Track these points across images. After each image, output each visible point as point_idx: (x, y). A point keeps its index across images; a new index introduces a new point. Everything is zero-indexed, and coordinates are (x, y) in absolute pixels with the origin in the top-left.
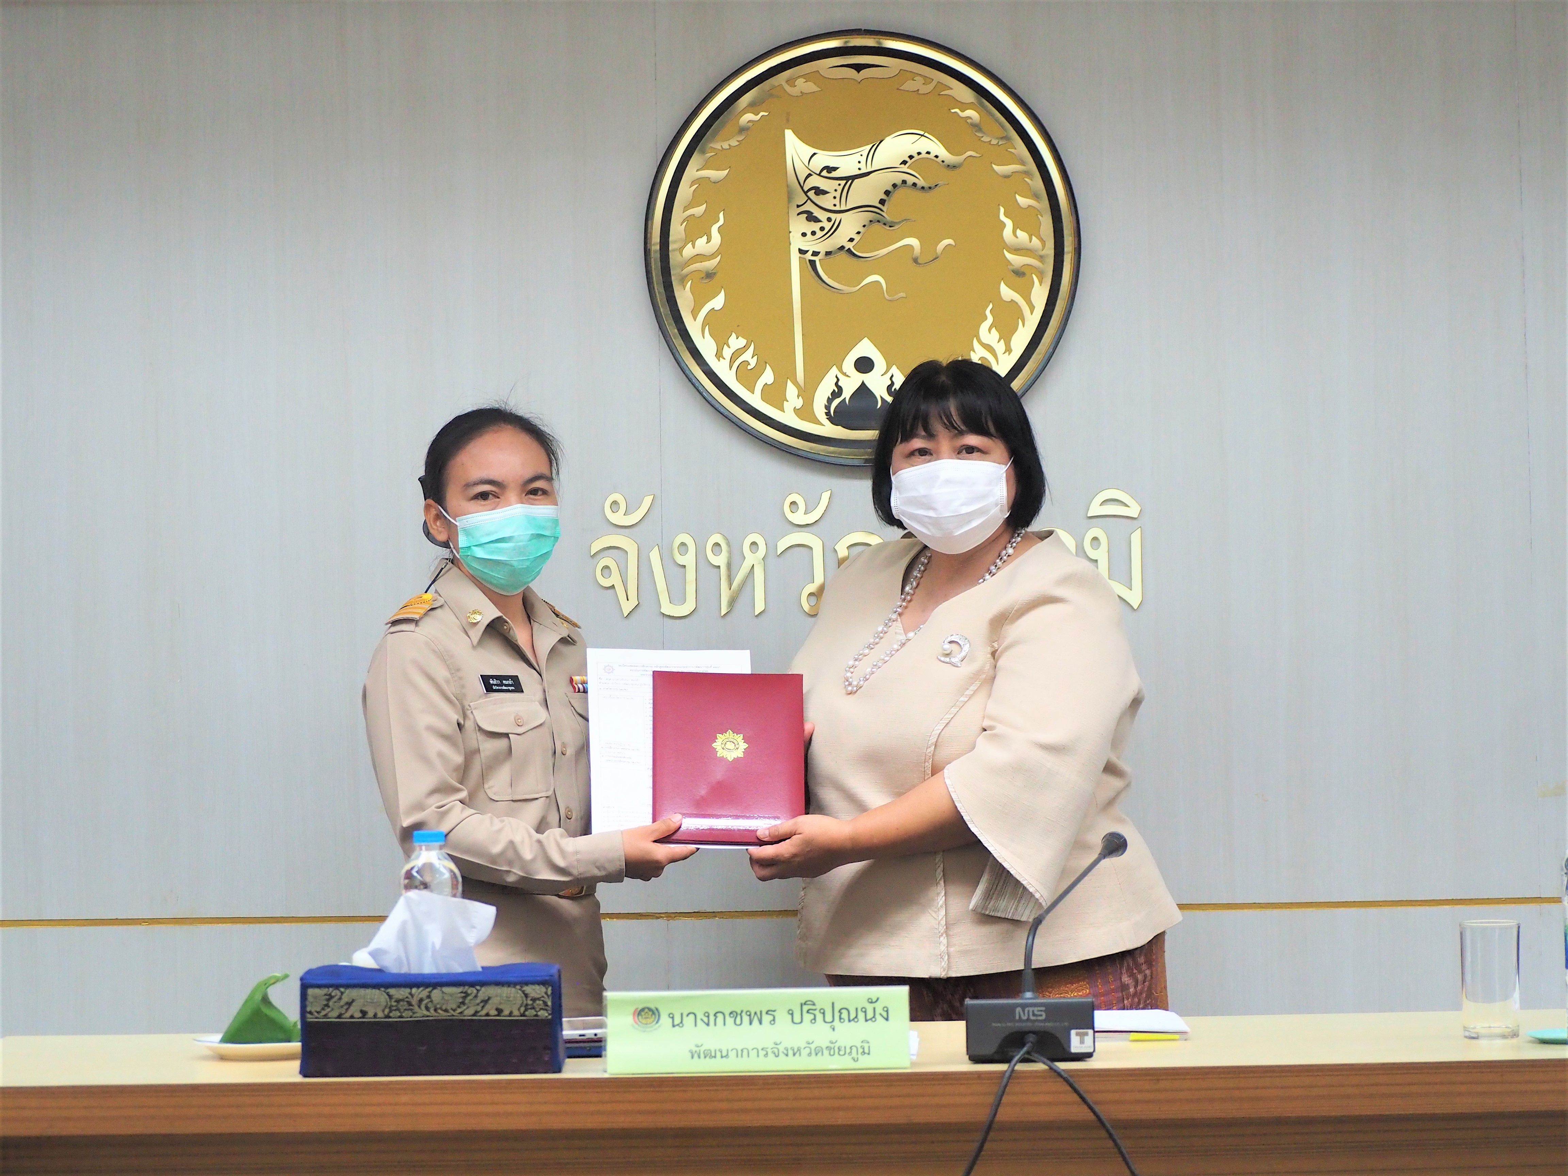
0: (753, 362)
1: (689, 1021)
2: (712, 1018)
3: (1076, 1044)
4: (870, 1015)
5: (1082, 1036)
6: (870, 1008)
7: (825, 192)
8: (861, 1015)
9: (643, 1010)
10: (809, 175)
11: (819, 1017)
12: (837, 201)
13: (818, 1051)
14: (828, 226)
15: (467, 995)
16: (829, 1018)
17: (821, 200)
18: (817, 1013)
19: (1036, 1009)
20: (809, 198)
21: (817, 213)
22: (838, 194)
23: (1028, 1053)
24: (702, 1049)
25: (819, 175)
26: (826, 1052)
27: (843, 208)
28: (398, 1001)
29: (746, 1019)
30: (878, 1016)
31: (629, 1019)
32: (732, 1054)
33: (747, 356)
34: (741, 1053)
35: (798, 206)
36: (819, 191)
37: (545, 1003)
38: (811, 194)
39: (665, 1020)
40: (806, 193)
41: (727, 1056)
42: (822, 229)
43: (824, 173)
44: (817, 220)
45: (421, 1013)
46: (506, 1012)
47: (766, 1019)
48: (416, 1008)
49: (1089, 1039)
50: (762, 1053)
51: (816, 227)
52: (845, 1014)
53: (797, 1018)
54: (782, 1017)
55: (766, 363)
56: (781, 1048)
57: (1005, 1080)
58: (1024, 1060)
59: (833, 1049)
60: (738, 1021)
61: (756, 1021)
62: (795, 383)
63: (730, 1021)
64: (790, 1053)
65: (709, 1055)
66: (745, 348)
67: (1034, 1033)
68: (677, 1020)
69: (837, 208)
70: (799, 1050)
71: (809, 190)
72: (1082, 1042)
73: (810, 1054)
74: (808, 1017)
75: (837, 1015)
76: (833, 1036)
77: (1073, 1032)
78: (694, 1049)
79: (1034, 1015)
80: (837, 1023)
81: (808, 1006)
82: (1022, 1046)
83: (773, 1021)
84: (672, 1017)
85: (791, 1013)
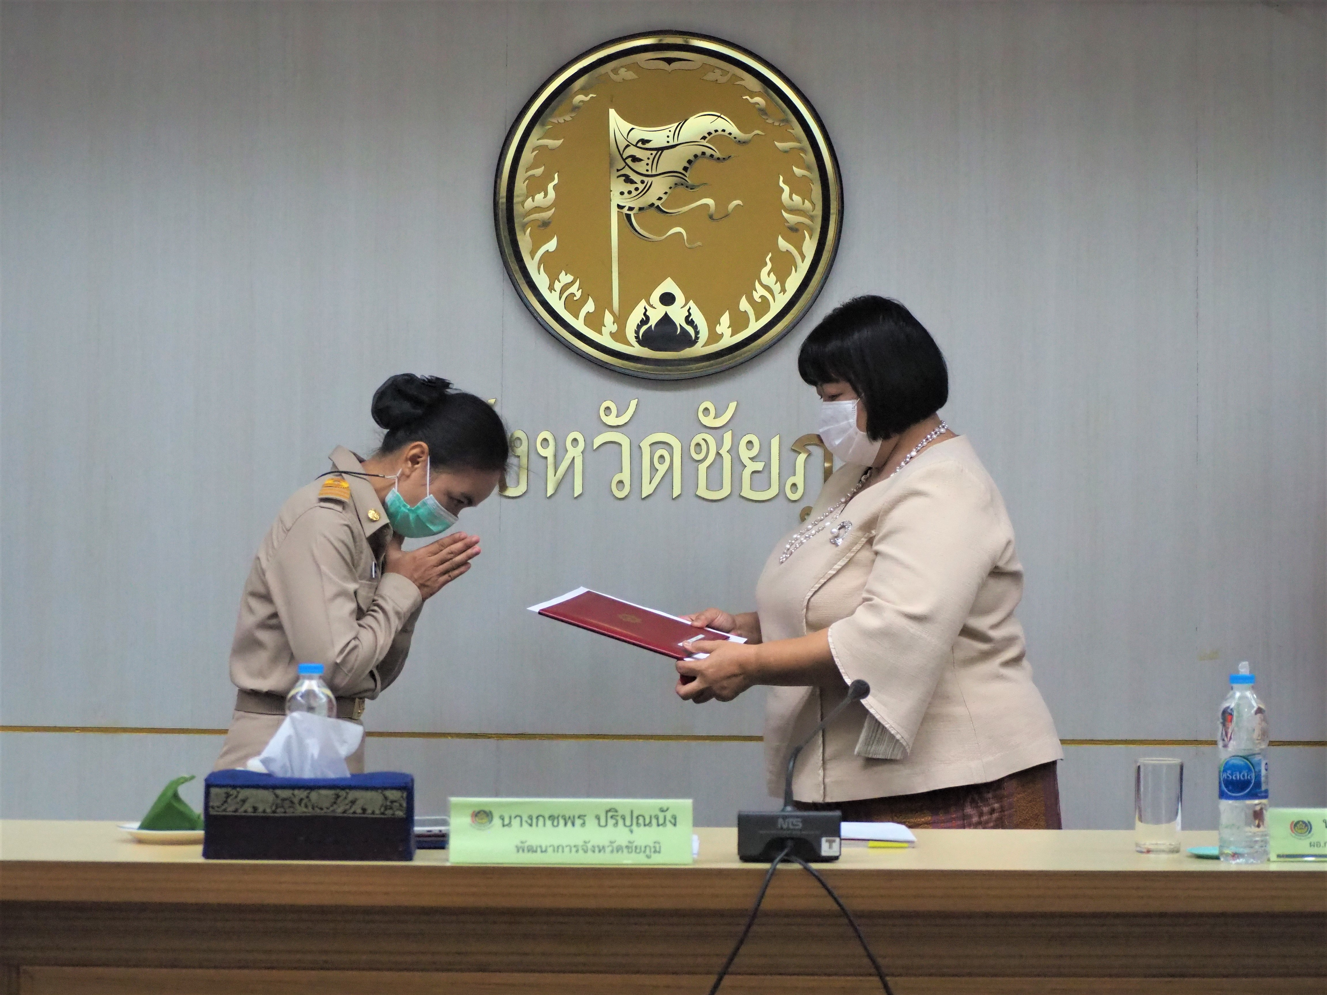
0: (578, 294)
1: (516, 822)
2: (534, 821)
3: (826, 849)
4: (661, 821)
5: (831, 842)
6: (661, 816)
7: (640, 160)
8: (654, 822)
9: (479, 812)
10: (627, 146)
11: (621, 822)
12: (649, 168)
13: (619, 849)
14: (641, 187)
15: (338, 796)
16: (628, 823)
17: (635, 166)
18: (619, 818)
20: (627, 164)
21: (634, 176)
22: (650, 162)
23: (787, 855)
24: (526, 845)
25: (636, 146)
26: (625, 850)
27: (654, 173)
28: (283, 800)
29: (562, 822)
30: (667, 822)
31: (468, 819)
32: (550, 850)
33: (574, 289)
34: (557, 849)
35: (618, 170)
36: (635, 159)
37: (401, 805)
38: (629, 161)
39: (497, 821)
40: (624, 160)
41: (546, 851)
42: (637, 189)
43: (640, 145)
44: (632, 182)
45: (300, 810)
46: (369, 811)
47: (578, 822)
48: (297, 806)
49: (836, 845)
50: (574, 850)
51: (632, 187)
52: (641, 820)
53: (603, 822)
54: (591, 823)
55: (589, 295)
56: (589, 845)
57: (768, 877)
58: (784, 861)
59: (631, 848)
60: (555, 823)
61: (569, 824)
62: (612, 312)
63: (549, 823)
64: (597, 850)
65: (531, 850)
66: (572, 283)
67: (792, 839)
68: (507, 821)
69: (649, 173)
70: (603, 847)
71: (627, 158)
72: (830, 847)
73: (612, 851)
74: (611, 822)
75: (635, 820)
76: (631, 837)
77: (824, 840)
78: (520, 845)
79: (793, 825)
80: (634, 827)
81: (612, 813)
82: (782, 849)
83: (583, 824)
84: (502, 818)
85: (598, 818)
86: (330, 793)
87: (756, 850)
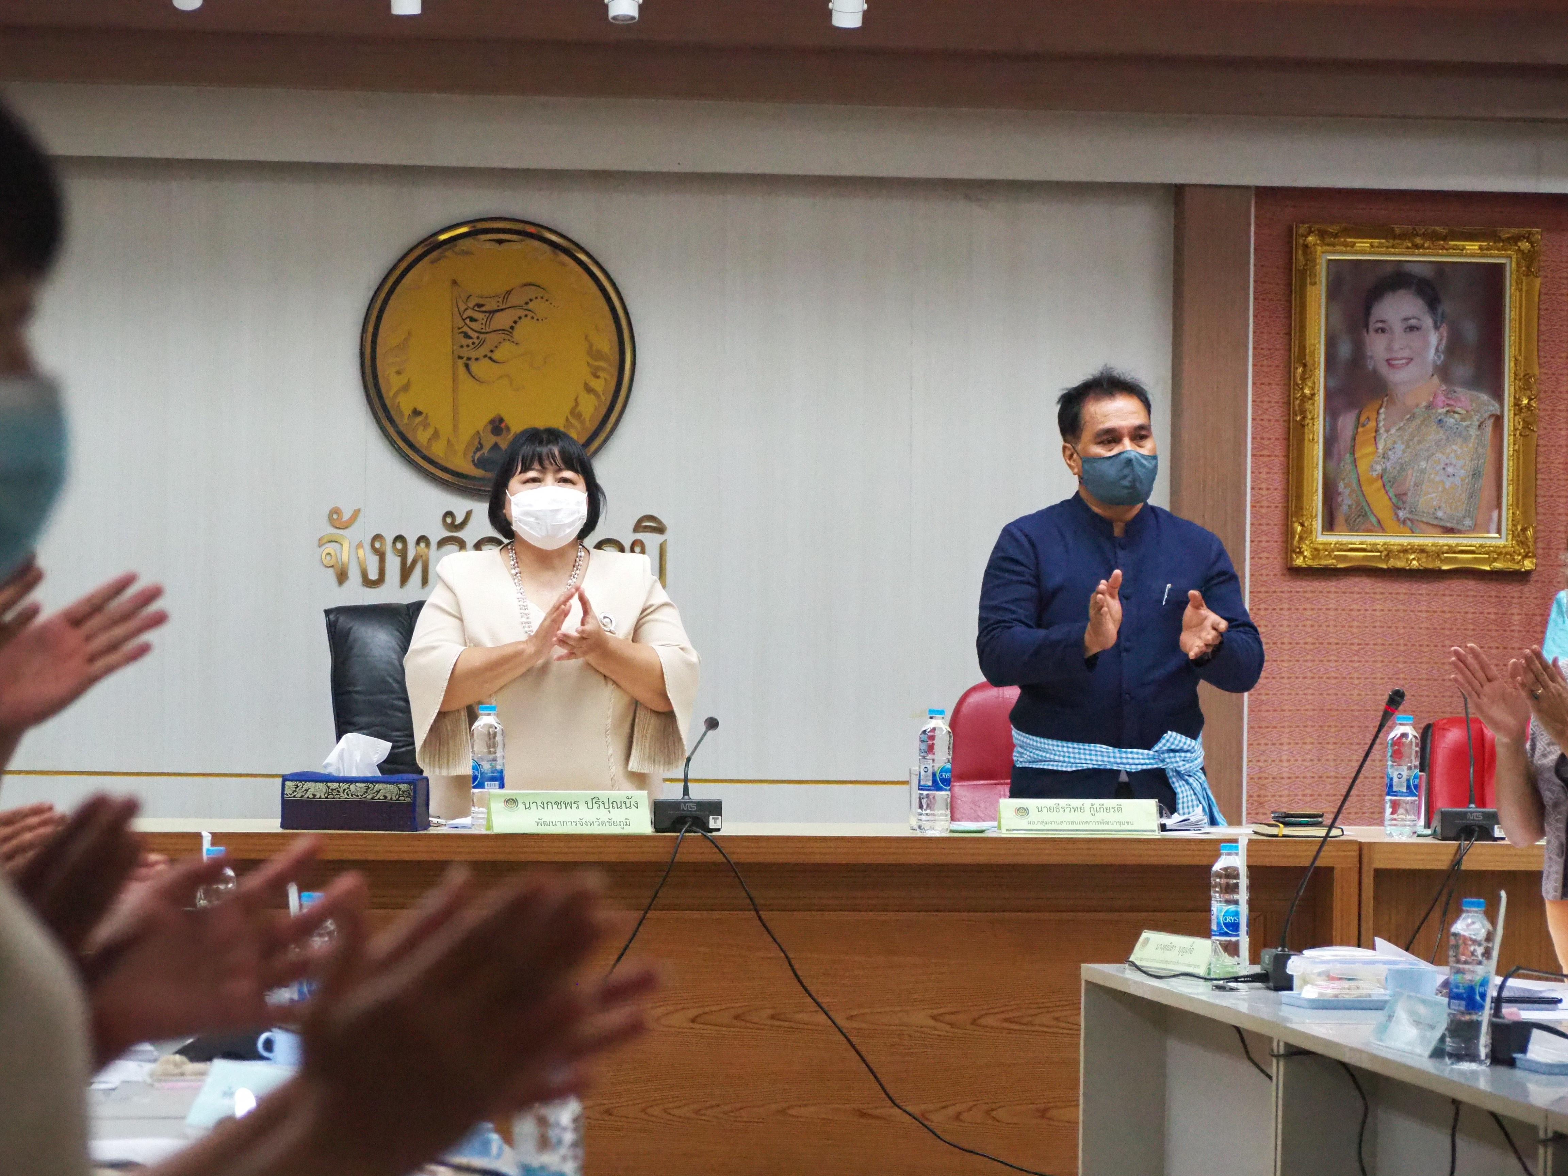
1: (534, 806)
2: (546, 805)
3: (712, 825)
4: (628, 805)
5: (715, 819)
6: (628, 801)
7: (476, 320)
8: (623, 805)
9: (509, 800)
10: (466, 309)
11: (602, 805)
12: (483, 327)
13: (603, 824)
14: (477, 342)
15: (369, 788)
16: (607, 807)
17: (474, 325)
18: (600, 803)
19: (691, 804)
20: (466, 324)
21: (471, 333)
22: (484, 322)
23: (690, 827)
24: (542, 821)
25: (473, 309)
26: (607, 824)
27: (488, 330)
28: (332, 790)
29: (563, 806)
30: (632, 806)
31: (502, 805)
32: (559, 824)
34: (563, 823)
35: (459, 328)
36: (472, 319)
37: (409, 794)
38: (467, 321)
39: (521, 805)
40: (463, 320)
41: (556, 825)
42: (473, 343)
43: (476, 308)
44: (471, 338)
45: (344, 796)
46: (389, 798)
47: (574, 806)
48: (342, 794)
49: (719, 821)
50: (574, 824)
51: (470, 341)
52: (615, 805)
53: (590, 807)
54: (583, 806)
56: (583, 821)
57: (679, 841)
58: (687, 831)
59: (610, 823)
60: (559, 807)
61: (569, 807)
63: (555, 806)
64: (589, 824)
65: (546, 824)
67: (690, 817)
68: (527, 806)
69: (483, 331)
70: (593, 822)
71: (466, 318)
72: (715, 822)
73: (599, 825)
74: (596, 806)
75: (611, 805)
76: (610, 816)
77: (711, 817)
78: (538, 821)
79: (690, 808)
80: (611, 809)
81: (595, 800)
82: (686, 823)
83: (578, 807)
84: (524, 803)
85: (587, 803)
86: (362, 785)
87: (667, 824)
